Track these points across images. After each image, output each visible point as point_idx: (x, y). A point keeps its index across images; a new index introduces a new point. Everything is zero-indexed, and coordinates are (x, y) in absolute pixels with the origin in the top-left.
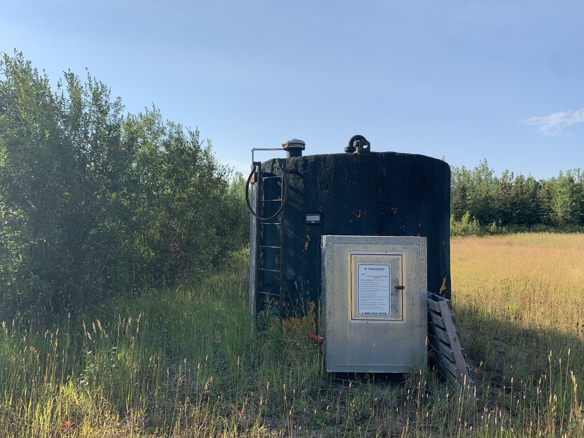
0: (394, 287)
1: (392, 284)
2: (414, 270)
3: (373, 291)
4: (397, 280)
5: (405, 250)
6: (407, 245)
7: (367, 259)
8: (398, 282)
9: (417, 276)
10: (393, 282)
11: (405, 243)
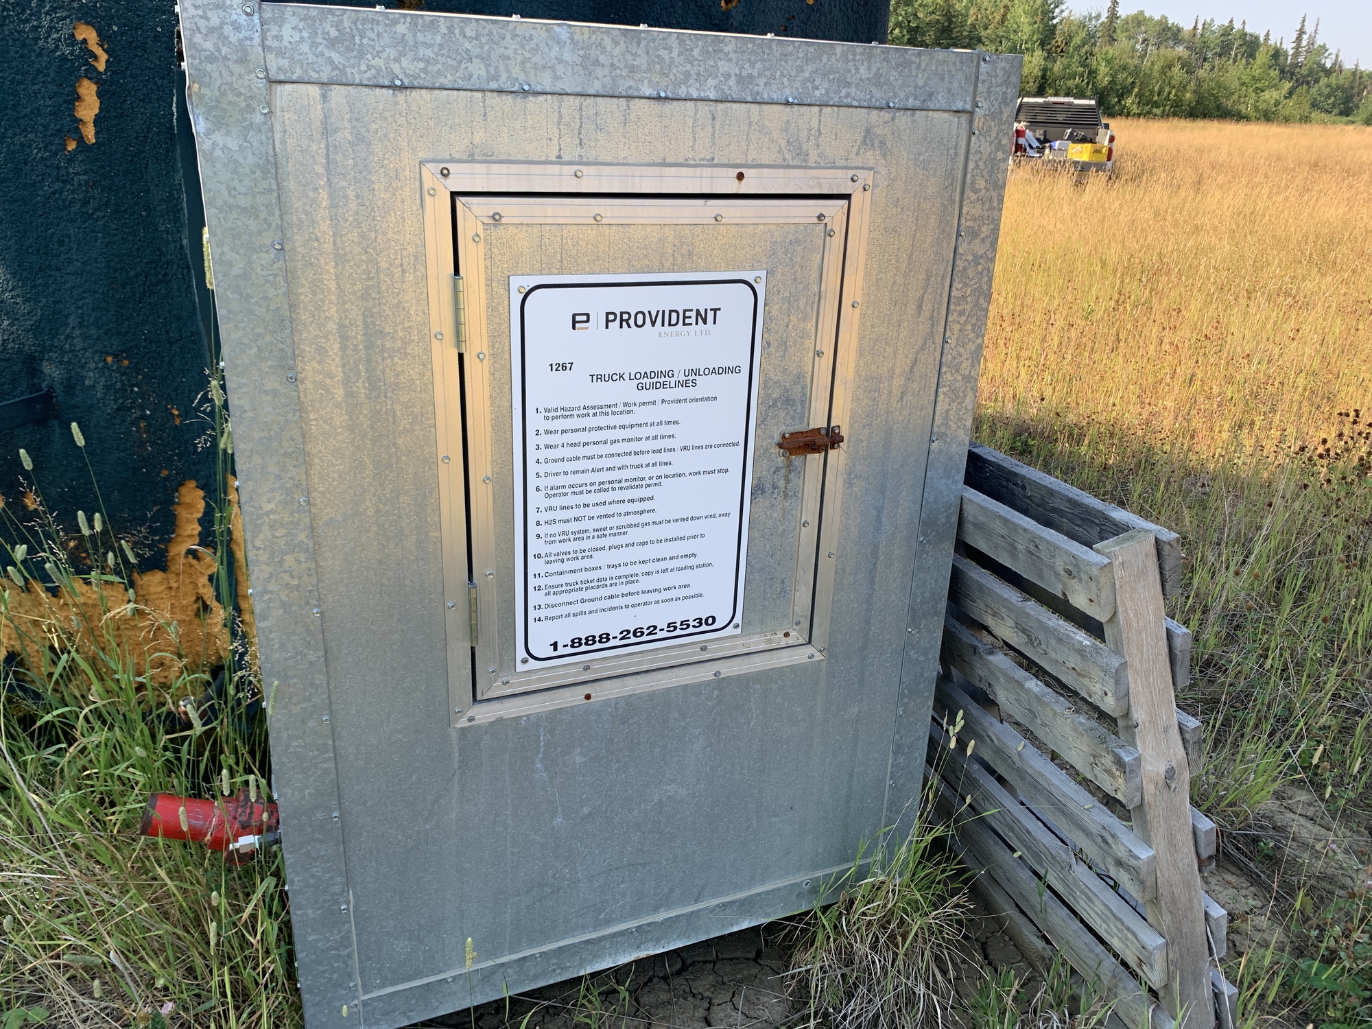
0: (777, 438)
1: (762, 422)
2: (912, 308)
3: (635, 484)
4: (798, 389)
5: (871, 157)
6: (886, 115)
7: (593, 233)
8: (806, 400)
9: (922, 349)
10: (769, 405)
11: (878, 94)
